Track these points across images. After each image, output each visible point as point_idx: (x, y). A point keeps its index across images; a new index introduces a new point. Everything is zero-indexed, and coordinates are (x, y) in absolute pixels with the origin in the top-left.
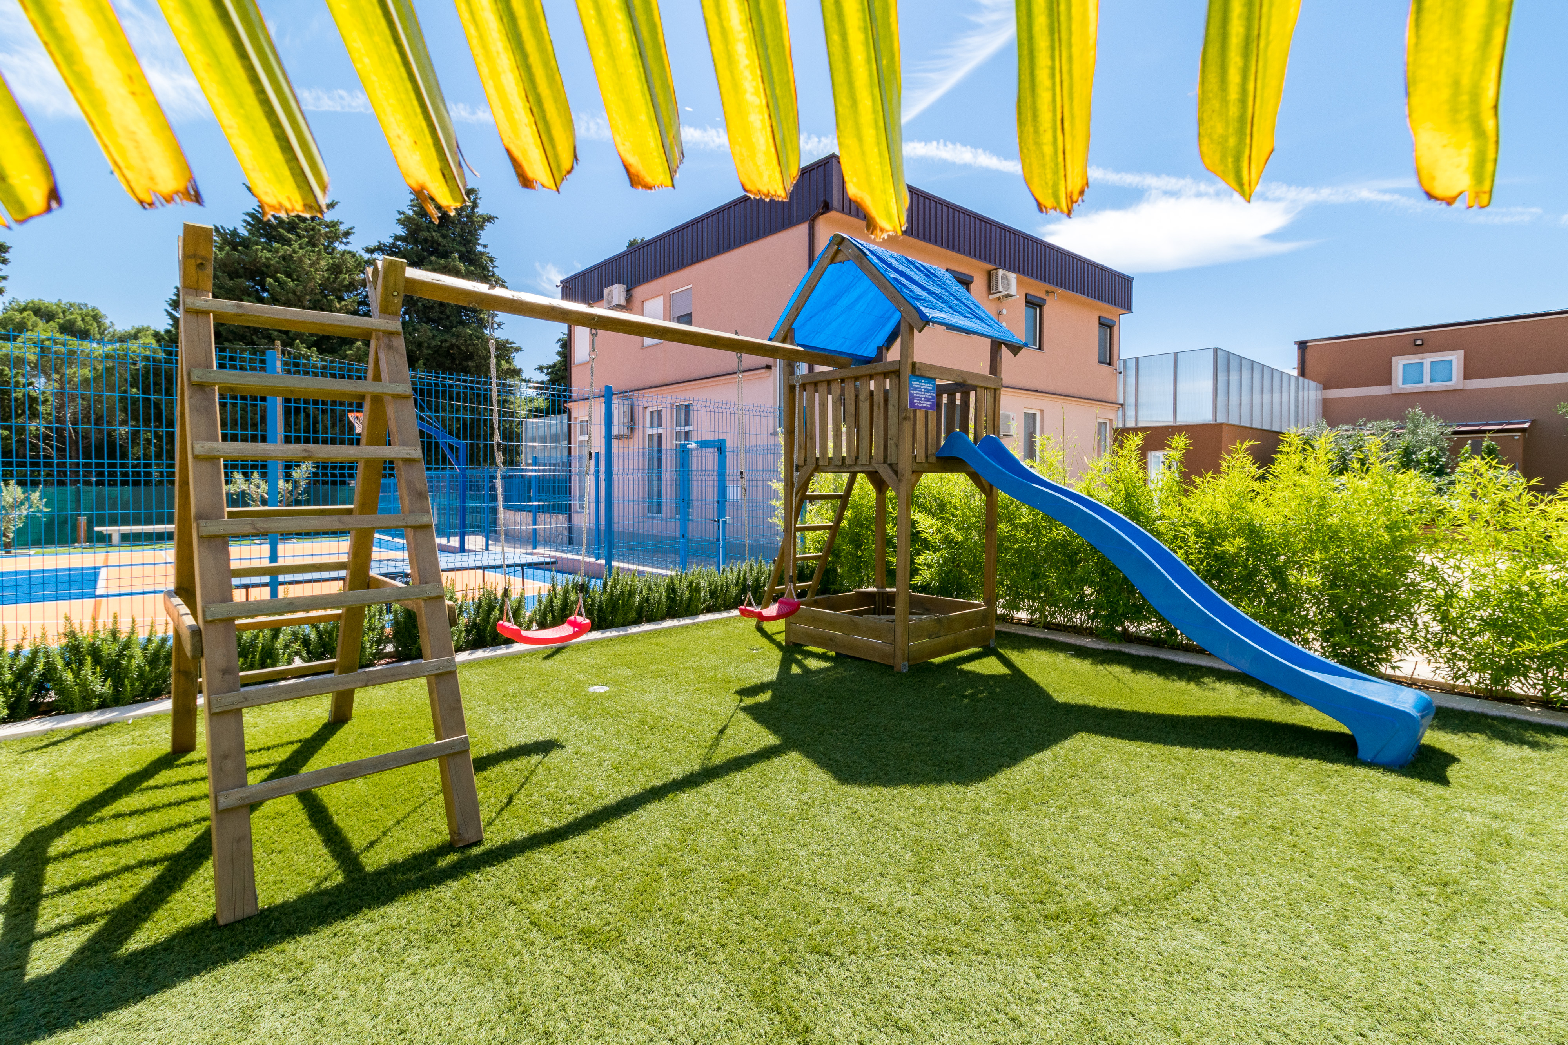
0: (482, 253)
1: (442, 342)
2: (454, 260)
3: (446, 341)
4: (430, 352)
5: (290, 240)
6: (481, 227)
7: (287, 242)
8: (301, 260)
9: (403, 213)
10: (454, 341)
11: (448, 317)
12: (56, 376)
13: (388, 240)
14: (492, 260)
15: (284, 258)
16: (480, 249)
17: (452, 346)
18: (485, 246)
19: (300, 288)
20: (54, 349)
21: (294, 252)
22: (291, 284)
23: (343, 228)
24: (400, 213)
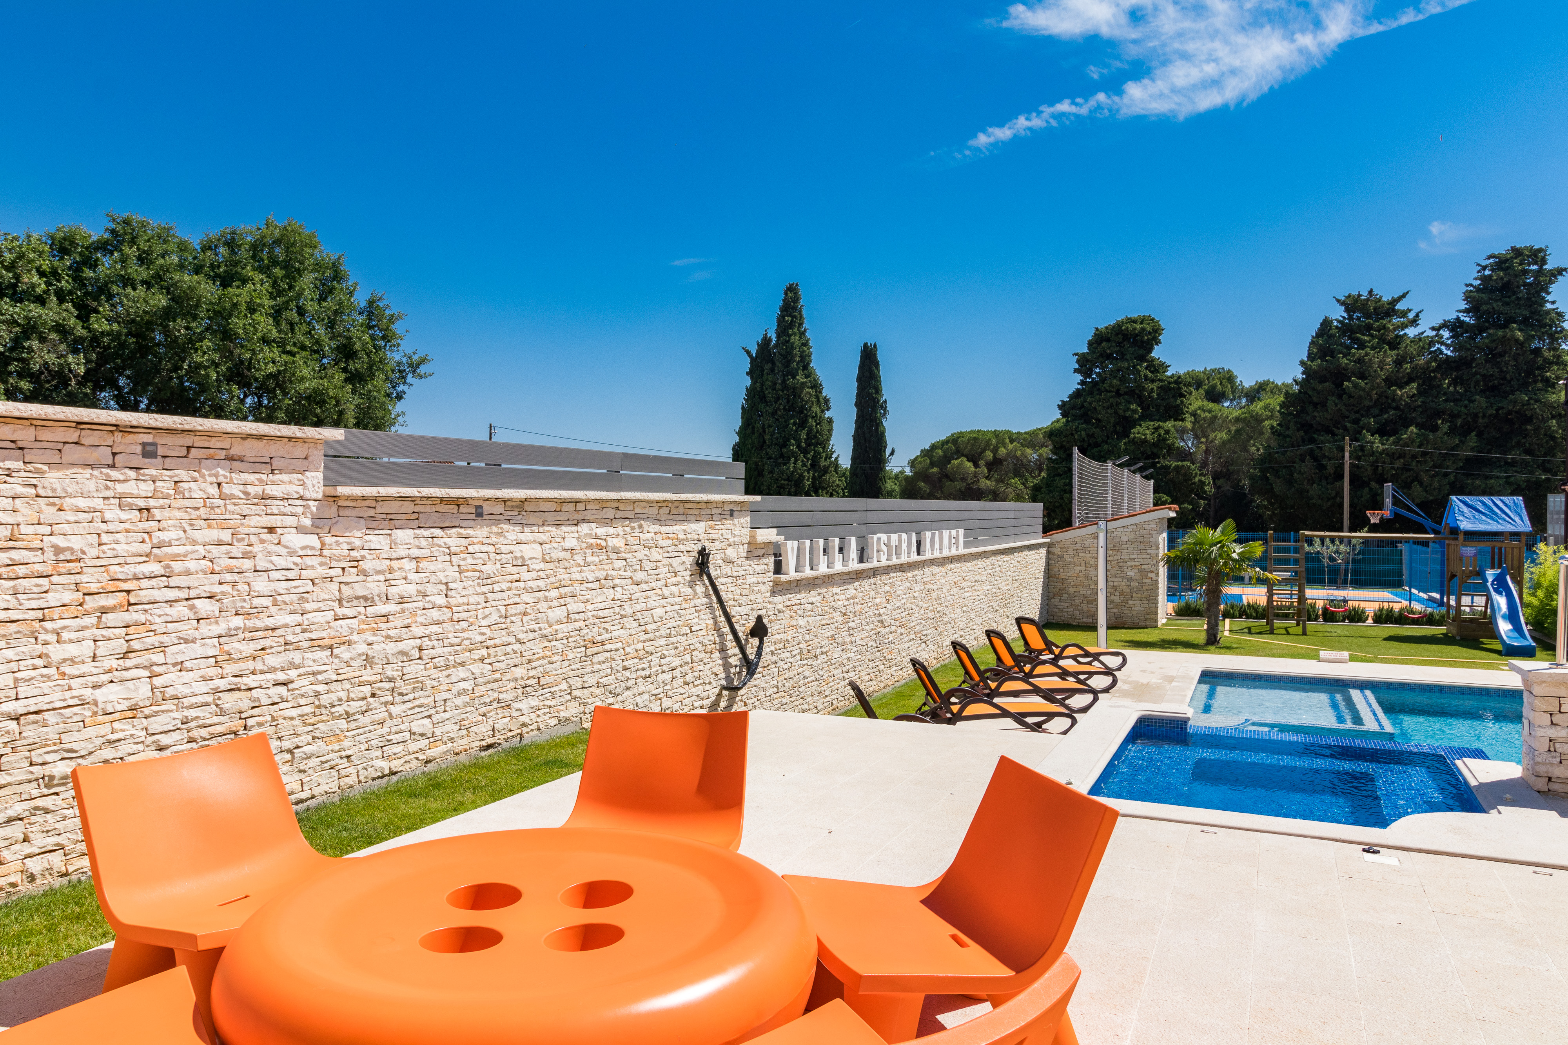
0: (1548, 312)
1: (1497, 410)
2: (1512, 330)
3: (1503, 408)
4: (1486, 420)
5: (1366, 342)
6: (1551, 282)
7: (1362, 345)
8: (1371, 360)
9: (1471, 285)
10: (1510, 408)
11: (1509, 382)
12: (1203, 440)
13: (1451, 316)
14: (1560, 315)
15: (1360, 361)
16: (1549, 306)
17: (1510, 412)
18: (1553, 303)
19: (1369, 385)
20: (1203, 415)
21: (1367, 354)
22: (1362, 383)
23: (1411, 315)
24: (1467, 285)
